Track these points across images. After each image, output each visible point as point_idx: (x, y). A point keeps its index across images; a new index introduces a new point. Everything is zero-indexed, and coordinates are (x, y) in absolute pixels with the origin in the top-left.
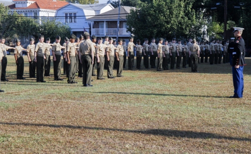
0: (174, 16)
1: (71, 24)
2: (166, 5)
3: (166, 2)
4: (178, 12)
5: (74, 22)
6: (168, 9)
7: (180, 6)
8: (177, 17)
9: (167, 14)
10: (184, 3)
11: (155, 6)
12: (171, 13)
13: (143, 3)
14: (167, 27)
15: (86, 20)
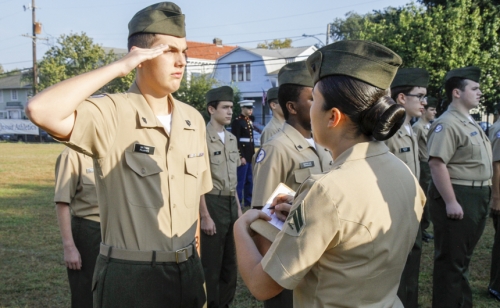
0: (453, 50)
1: (242, 83)
2: (433, 23)
3: (434, 17)
4: (466, 40)
5: (248, 80)
6: (439, 33)
7: (469, 25)
8: (461, 51)
9: (436, 46)
10: (480, 18)
11: (405, 29)
12: (447, 42)
13: (376, 25)
14: (438, 76)
15: (267, 75)
